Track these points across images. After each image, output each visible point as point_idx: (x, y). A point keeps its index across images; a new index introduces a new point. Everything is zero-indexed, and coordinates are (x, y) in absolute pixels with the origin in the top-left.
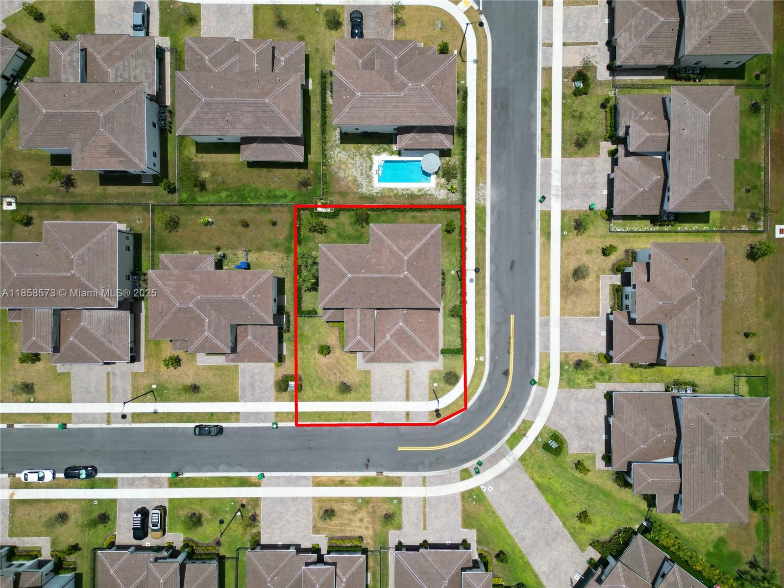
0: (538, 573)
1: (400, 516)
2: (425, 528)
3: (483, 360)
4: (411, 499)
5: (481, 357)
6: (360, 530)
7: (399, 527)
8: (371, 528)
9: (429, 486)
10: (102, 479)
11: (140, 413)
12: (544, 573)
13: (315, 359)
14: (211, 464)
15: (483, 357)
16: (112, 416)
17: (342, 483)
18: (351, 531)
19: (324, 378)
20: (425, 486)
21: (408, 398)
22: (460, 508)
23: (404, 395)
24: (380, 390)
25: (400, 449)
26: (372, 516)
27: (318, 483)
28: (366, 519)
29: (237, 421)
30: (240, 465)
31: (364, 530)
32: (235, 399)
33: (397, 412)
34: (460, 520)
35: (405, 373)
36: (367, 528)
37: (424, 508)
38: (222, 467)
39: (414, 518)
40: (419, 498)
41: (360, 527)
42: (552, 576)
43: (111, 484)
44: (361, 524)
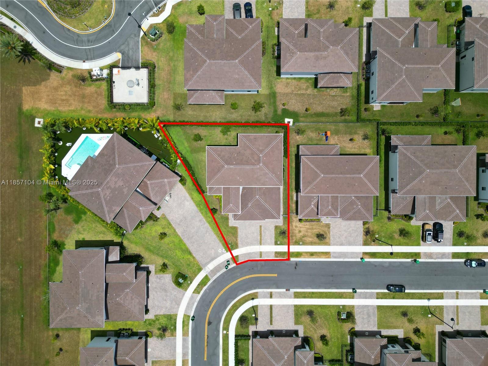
0: (192, 200)
1: (276, 234)
2: (261, 226)
3: (224, 331)
4: (269, 244)
5: (225, 333)
6: (301, 226)
7: (276, 227)
8: (294, 227)
9: (258, 252)
10: (461, 258)
11: (438, 299)
12: (188, 201)
13: (330, 333)
14: (394, 267)
15: (224, 333)
16: (455, 297)
17: (312, 254)
18: (306, 225)
19: (324, 320)
20: (260, 252)
21: (271, 307)
22: (239, 239)
23: (273, 309)
24: (288, 312)
25: (276, 275)
26: (293, 234)
27: (327, 254)
28: (297, 232)
29: (377, 293)
30: (376, 266)
31: (298, 226)
32: (379, 307)
33: (278, 298)
34: (239, 232)
35: (273, 323)
36: (296, 227)
37: (261, 239)
38: (387, 265)
39: (267, 233)
40: (264, 244)
41: (301, 227)
42: (182, 199)
43: (456, 255)
44: (300, 229)
